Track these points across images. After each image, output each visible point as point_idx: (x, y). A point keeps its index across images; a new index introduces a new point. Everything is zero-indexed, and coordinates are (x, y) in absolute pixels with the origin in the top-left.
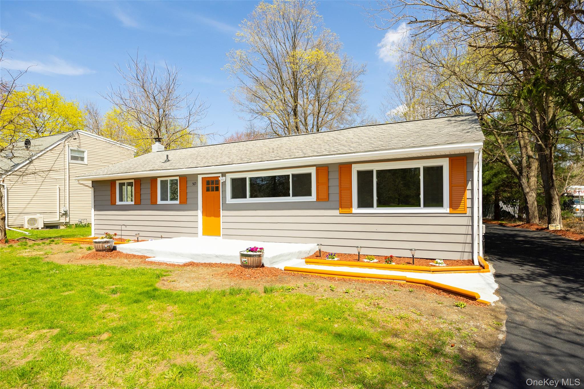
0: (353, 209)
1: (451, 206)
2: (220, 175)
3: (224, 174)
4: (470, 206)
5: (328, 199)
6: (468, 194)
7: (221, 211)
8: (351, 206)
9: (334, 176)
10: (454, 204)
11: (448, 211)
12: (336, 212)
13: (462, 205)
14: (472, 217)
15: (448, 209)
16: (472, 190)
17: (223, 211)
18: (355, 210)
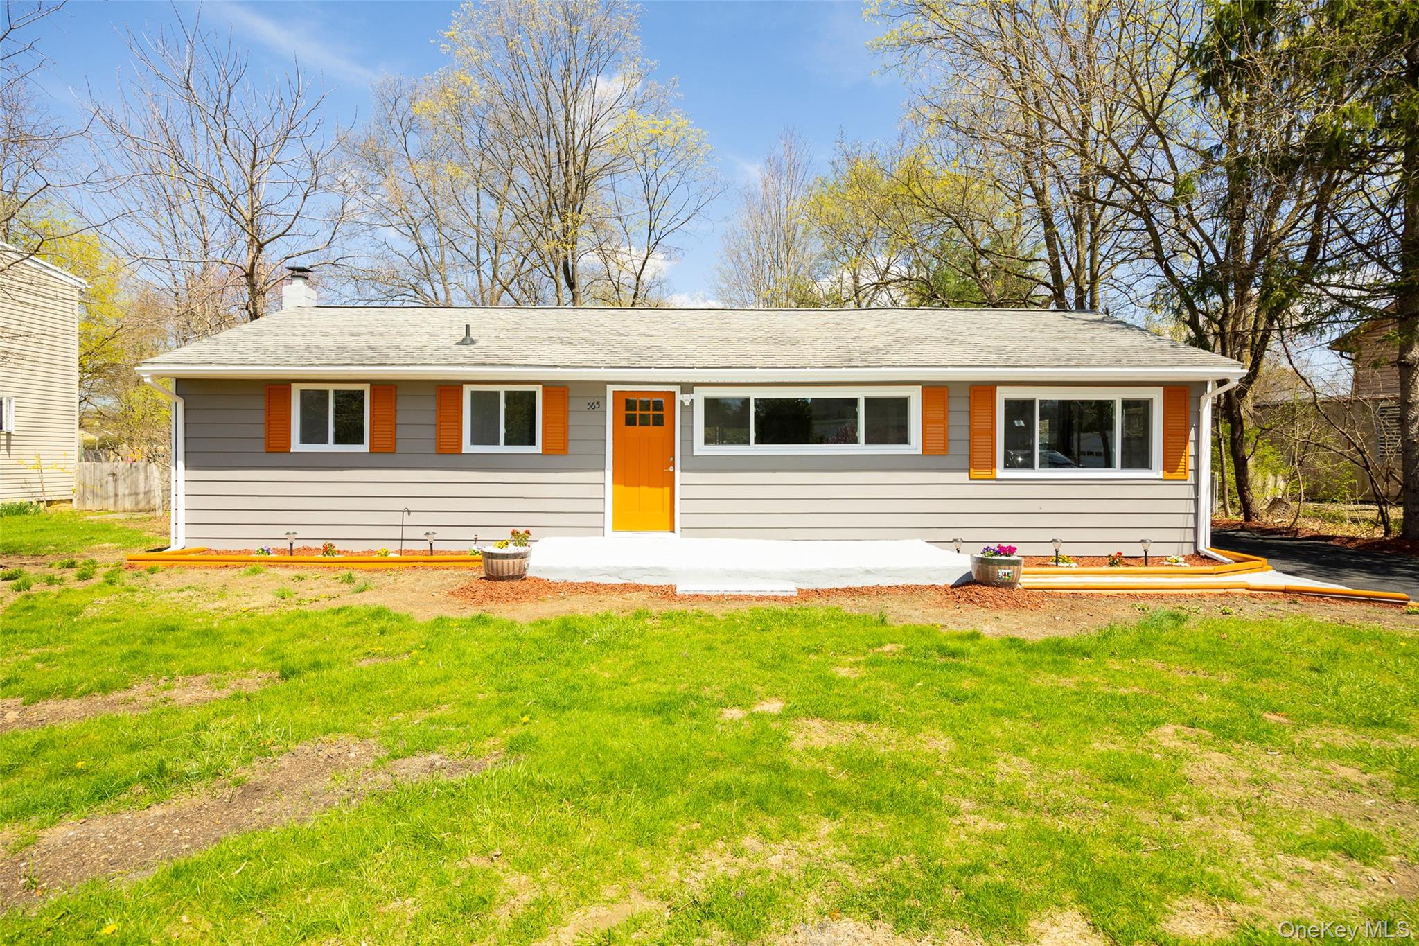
0: (998, 471)
1: (1165, 468)
2: (677, 389)
3: (687, 388)
4: (1193, 468)
5: (944, 451)
6: (1191, 448)
7: (677, 473)
8: (993, 466)
9: (959, 406)
10: (1170, 465)
11: (1161, 475)
12: (963, 477)
13: (1181, 467)
14: (1196, 486)
15: (1161, 472)
16: (1197, 443)
17: (684, 474)
18: (1001, 473)
